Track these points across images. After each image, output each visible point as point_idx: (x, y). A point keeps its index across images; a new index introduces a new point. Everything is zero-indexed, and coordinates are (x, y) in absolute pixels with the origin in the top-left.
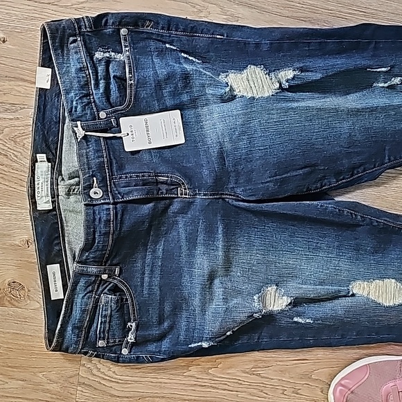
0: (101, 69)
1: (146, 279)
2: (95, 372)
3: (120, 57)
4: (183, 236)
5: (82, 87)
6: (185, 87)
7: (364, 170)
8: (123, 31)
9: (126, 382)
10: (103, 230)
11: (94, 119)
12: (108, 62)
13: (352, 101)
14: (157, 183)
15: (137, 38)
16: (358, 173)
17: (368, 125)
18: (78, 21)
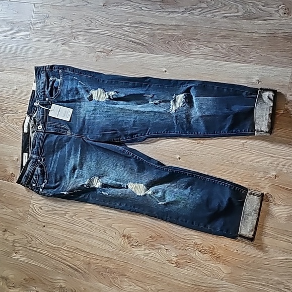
0: (51, 83)
2: (34, 210)
3: (59, 80)
4: (67, 151)
5: (43, 89)
6: (77, 94)
7: (137, 136)
8: (60, 71)
9: (44, 216)
10: (38, 141)
11: (44, 100)
12: (54, 81)
13: (138, 108)
14: (61, 128)
15: (64, 74)
16: (135, 137)
17: (142, 118)
18: (46, 66)
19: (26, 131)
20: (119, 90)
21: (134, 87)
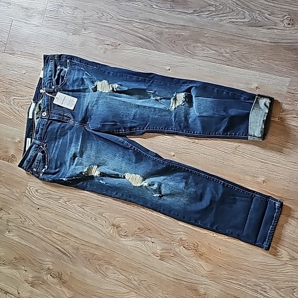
0: (58, 72)
1: (54, 151)
2: (30, 192)
3: (66, 70)
4: (69, 138)
5: (50, 77)
6: (82, 84)
7: (136, 130)
8: (68, 61)
11: (50, 88)
12: (61, 70)
13: (140, 102)
14: (64, 116)
15: (72, 64)
16: (133, 130)
17: (142, 113)
18: (54, 55)
19: (31, 117)
20: (123, 83)
21: (137, 81)
